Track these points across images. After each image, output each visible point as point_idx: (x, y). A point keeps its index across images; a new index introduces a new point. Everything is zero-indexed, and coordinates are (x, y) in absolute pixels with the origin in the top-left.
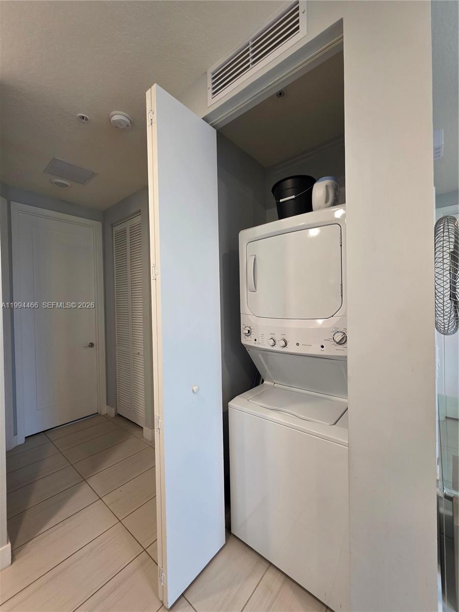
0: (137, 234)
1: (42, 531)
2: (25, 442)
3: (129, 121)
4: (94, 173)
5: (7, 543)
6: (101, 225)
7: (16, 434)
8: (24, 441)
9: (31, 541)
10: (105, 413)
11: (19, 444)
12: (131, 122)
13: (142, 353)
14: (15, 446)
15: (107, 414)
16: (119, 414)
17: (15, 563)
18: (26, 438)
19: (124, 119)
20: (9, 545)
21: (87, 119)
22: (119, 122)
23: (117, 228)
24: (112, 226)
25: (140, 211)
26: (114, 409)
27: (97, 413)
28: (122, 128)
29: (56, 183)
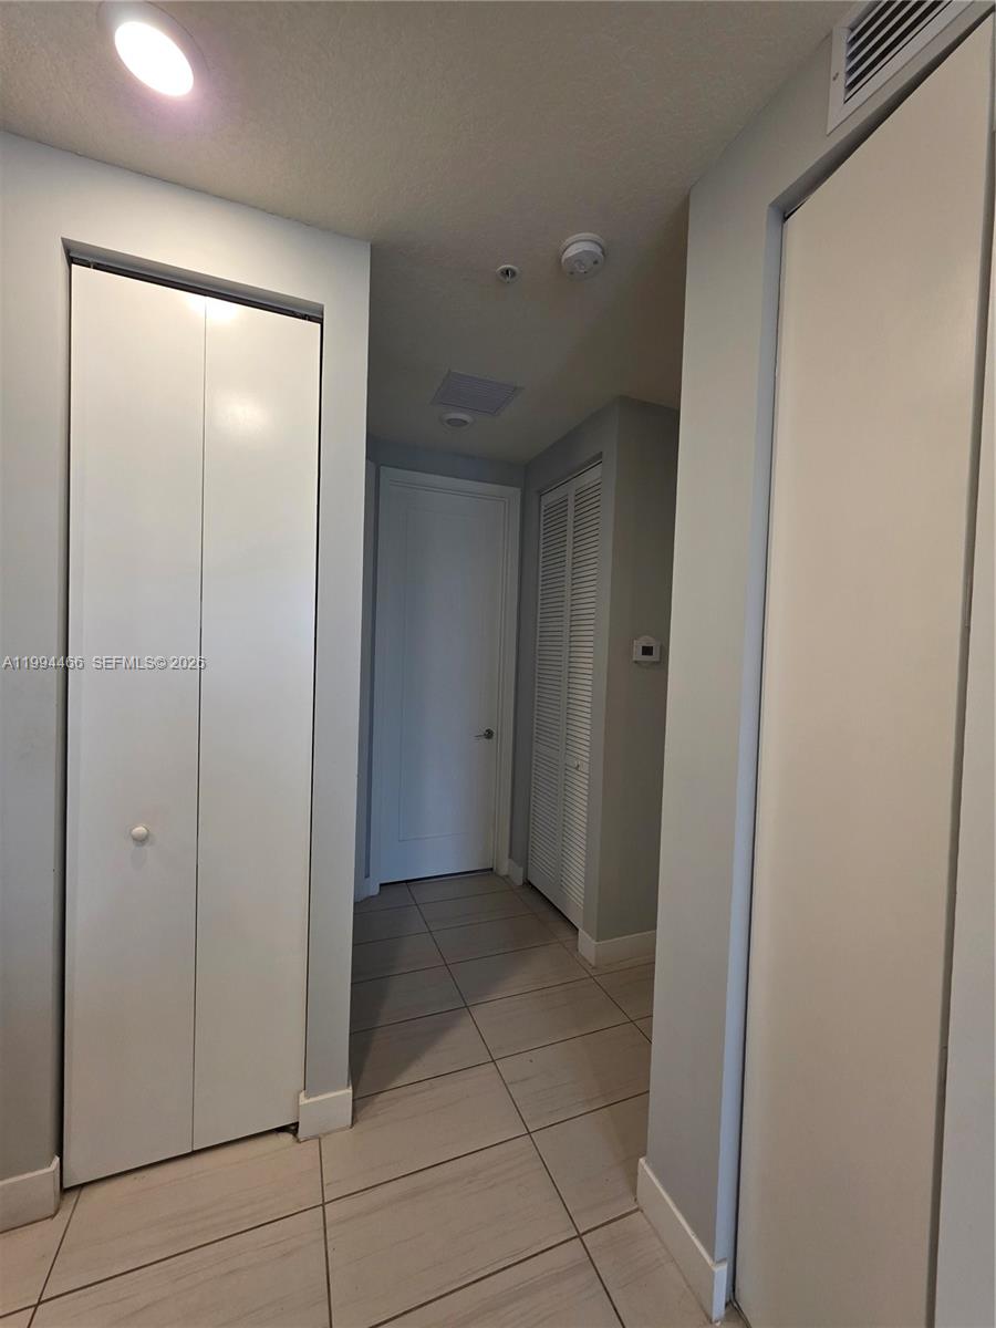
0: (588, 508)
1: (399, 1083)
2: (379, 894)
3: (599, 250)
4: (516, 388)
5: (348, 1085)
6: (519, 494)
7: (367, 876)
8: (378, 890)
9: (381, 1096)
10: (505, 874)
11: (371, 894)
12: (603, 253)
13: (585, 768)
14: (365, 896)
15: (507, 876)
16: (530, 883)
17: (356, 1126)
18: (381, 885)
19: (586, 249)
20: (350, 1091)
21: (514, 273)
22: (578, 259)
23: (549, 499)
24: (541, 494)
25: (600, 455)
26: (521, 869)
27: (492, 869)
28: (582, 271)
29: (449, 421)
